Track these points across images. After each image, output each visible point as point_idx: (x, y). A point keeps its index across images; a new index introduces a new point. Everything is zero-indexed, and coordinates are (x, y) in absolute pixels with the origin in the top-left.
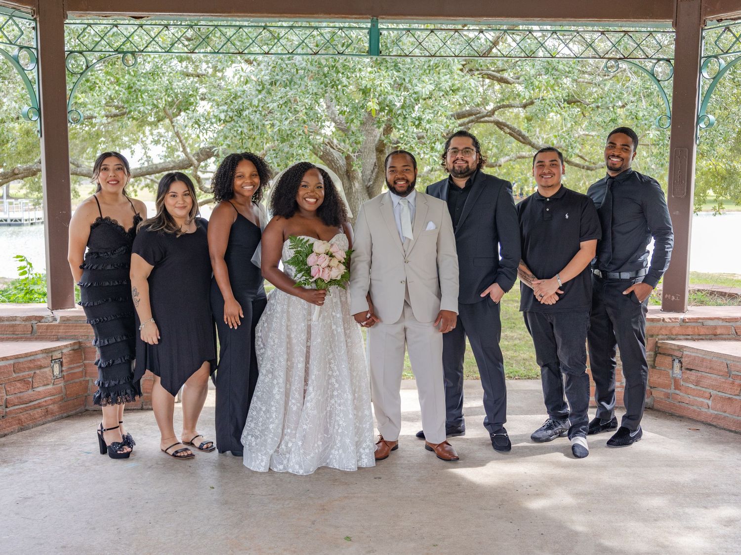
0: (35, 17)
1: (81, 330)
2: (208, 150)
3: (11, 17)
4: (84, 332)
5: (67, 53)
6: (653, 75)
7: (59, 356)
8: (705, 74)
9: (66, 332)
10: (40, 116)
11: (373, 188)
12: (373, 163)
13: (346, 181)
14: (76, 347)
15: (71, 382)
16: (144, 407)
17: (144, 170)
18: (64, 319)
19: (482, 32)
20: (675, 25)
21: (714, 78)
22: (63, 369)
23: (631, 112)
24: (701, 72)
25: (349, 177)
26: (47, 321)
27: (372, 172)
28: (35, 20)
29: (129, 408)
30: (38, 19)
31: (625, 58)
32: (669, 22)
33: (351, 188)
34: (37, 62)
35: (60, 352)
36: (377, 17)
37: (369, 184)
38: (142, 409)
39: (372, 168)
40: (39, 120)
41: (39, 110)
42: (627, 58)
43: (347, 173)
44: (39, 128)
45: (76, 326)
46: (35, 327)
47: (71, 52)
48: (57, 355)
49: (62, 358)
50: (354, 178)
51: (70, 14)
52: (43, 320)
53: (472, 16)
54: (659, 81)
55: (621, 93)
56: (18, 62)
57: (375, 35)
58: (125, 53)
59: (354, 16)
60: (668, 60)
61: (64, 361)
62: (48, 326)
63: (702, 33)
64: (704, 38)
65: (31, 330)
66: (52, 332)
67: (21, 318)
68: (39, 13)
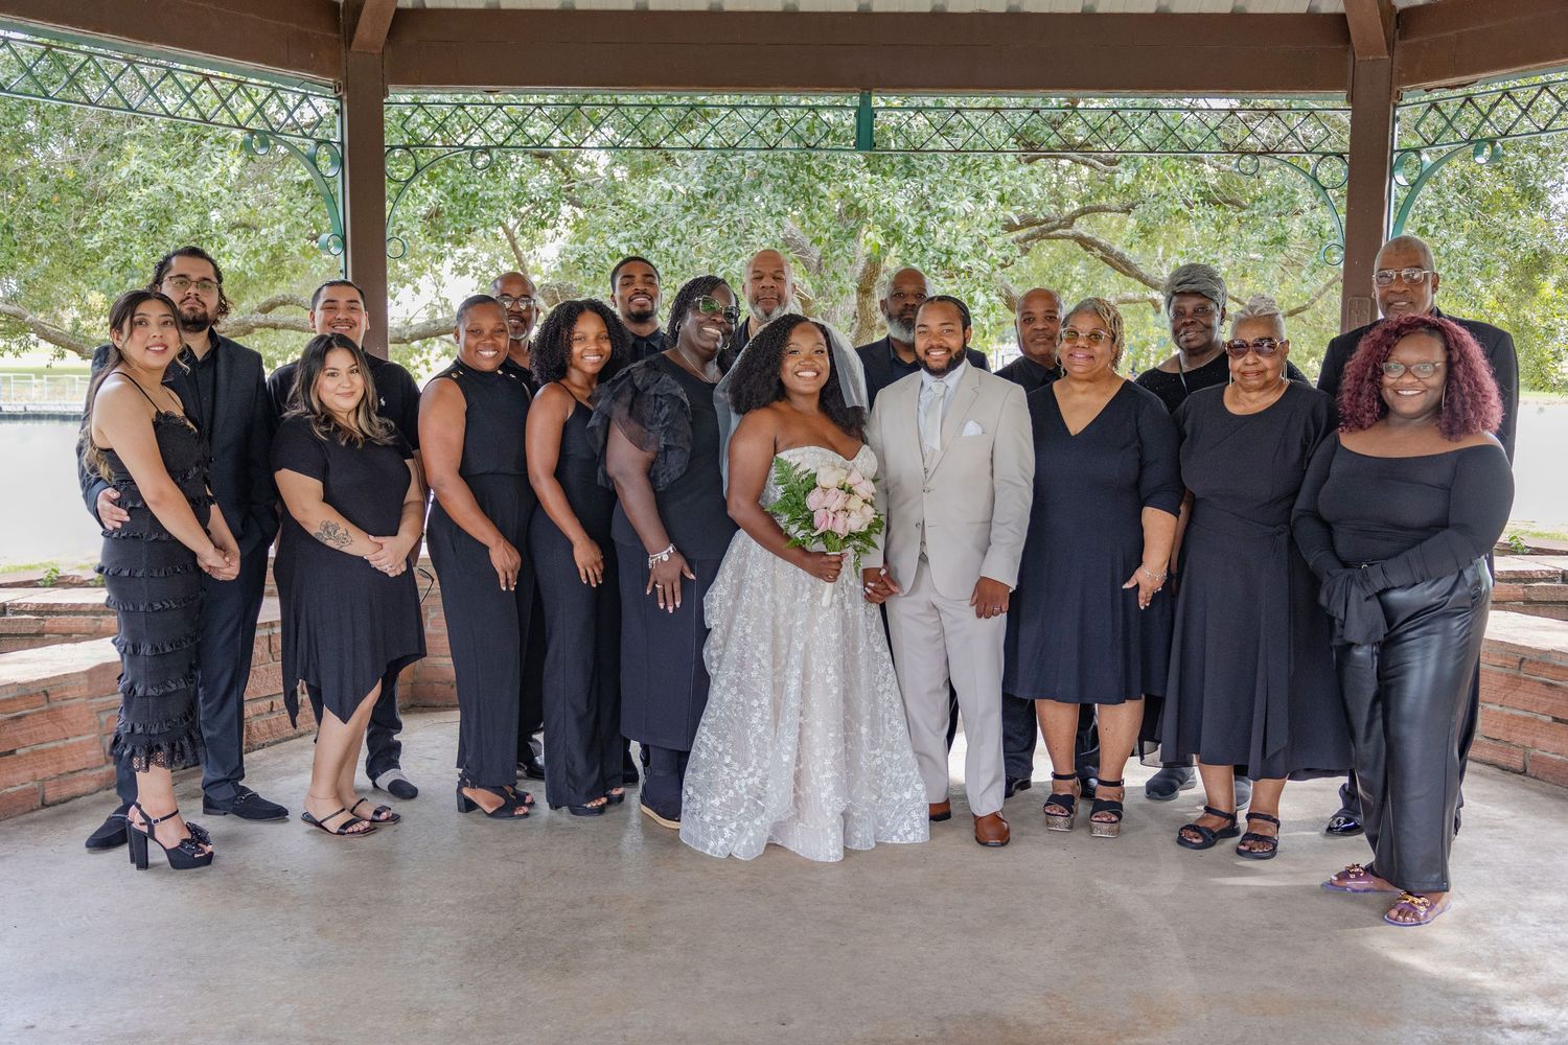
0: (340, 94)
3: (306, 96)
5: (386, 149)
6: (1316, 179)
8: (1400, 178)
10: (345, 248)
17: (442, 325)
19: (1038, 112)
20: (1351, 99)
21: (1413, 185)
23: (1311, 224)
24: (1392, 176)
28: (339, 99)
30: (345, 98)
31: (1269, 152)
32: (1343, 94)
34: (342, 164)
36: (870, 89)
40: (342, 254)
41: (344, 239)
42: (1273, 152)
44: (342, 267)
47: (393, 148)
51: (391, 88)
53: (1021, 89)
54: (1325, 189)
55: (1293, 192)
56: (315, 165)
57: (865, 115)
58: (474, 149)
59: (833, 89)
60: (1340, 155)
63: (1394, 112)
64: (1398, 119)
68: (347, 89)
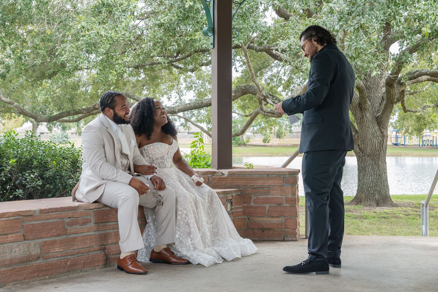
1: (242, 182)
2: (243, 88)
4: (244, 183)
7: (231, 198)
9: (232, 183)
10: (214, 34)
11: (381, 117)
12: (381, 97)
13: (358, 112)
14: (239, 193)
15: (237, 217)
16: (285, 239)
18: (230, 173)
22: (233, 207)
25: (361, 108)
26: (218, 175)
27: (380, 105)
29: (275, 239)
33: (362, 117)
35: (231, 195)
37: (378, 115)
38: (284, 240)
39: (380, 102)
40: (212, 36)
41: (214, 29)
43: (360, 105)
45: (239, 179)
46: (210, 179)
48: (230, 197)
49: (232, 200)
50: (365, 109)
52: (215, 175)
61: (233, 201)
62: (220, 178)
65: (208, 181)
66: (222, 183)
67: (201, 172)
